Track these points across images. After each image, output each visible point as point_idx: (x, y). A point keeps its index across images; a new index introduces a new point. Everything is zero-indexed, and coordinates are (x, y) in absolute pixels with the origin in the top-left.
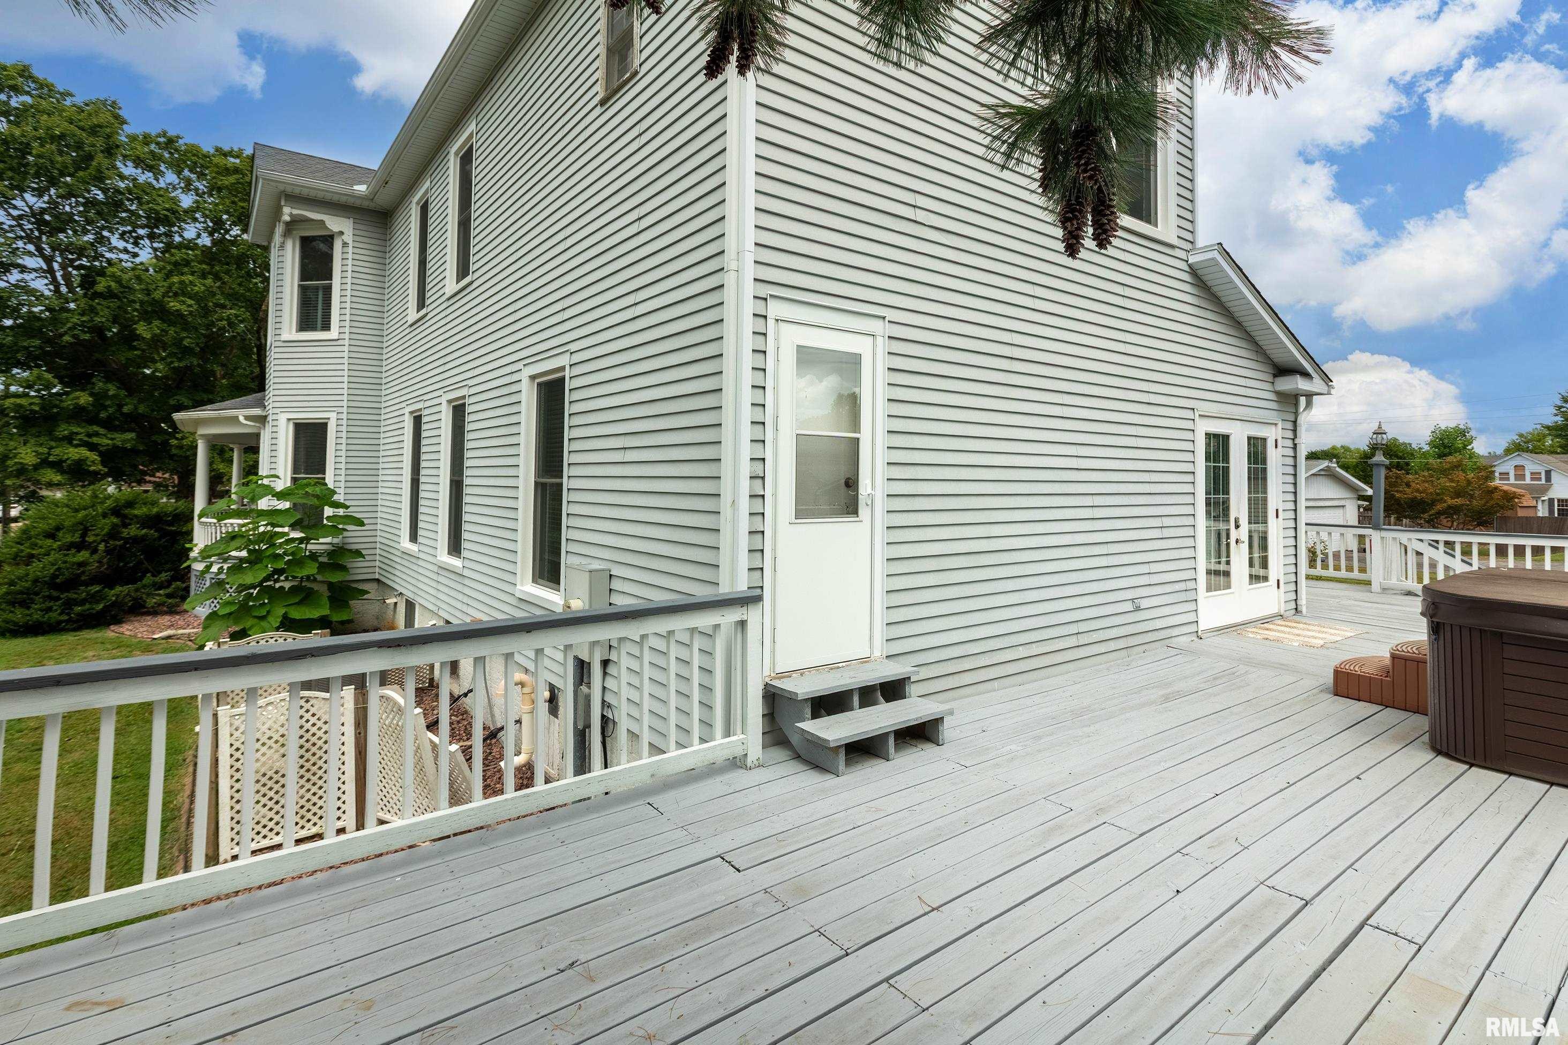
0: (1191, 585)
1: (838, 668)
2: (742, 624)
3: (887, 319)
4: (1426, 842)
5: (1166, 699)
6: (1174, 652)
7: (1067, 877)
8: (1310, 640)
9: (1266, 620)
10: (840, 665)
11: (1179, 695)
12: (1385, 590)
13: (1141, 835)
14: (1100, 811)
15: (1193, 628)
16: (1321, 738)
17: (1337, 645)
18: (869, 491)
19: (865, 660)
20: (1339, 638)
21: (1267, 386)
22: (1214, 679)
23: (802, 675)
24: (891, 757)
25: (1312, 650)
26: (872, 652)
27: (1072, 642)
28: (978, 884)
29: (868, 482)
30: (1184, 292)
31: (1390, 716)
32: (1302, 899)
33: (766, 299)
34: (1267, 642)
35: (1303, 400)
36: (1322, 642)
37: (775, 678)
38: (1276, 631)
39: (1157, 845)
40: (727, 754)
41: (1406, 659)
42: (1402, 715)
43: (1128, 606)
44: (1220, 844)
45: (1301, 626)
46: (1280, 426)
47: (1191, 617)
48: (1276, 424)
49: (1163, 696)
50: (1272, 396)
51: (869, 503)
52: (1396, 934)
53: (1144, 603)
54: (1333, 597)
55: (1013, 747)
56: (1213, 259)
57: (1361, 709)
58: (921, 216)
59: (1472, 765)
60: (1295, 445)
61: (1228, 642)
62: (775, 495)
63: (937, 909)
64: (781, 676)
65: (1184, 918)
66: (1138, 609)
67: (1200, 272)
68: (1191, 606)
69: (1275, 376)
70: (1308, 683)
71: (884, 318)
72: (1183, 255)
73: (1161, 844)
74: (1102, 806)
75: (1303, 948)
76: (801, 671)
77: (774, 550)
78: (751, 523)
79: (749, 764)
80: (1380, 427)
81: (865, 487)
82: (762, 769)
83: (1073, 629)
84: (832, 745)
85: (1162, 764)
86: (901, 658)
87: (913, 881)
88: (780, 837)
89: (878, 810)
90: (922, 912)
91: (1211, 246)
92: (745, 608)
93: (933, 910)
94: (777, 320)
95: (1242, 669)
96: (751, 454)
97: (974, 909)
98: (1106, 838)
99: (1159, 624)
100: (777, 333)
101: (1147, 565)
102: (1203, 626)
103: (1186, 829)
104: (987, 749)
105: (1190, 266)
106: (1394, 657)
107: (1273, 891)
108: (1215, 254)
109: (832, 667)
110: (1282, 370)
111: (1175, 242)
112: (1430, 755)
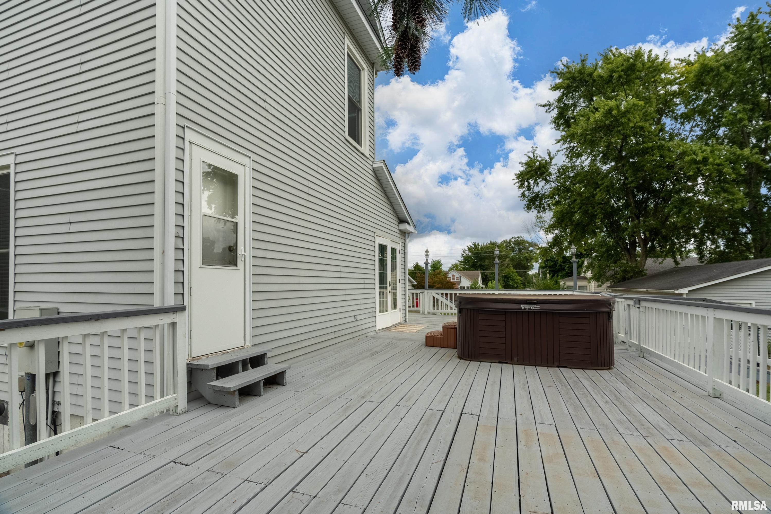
0: (374, 310)
1: (228, 352)
2: (173, 325)
3: (252, 159)
4: (468, 385)
5: (372, 354)
6: (370, 338)
7: (358, 425)
8: (413, 330)
9: (396, 325)
10: (229, 351)
11: (376, 353)
12: (429, 313)
13: (381, 403)
14: (363, 398)
15: (374, 329)
16: (427, 360)
17: (420, 331)
18: (243, 253)
19: (242, 348)
20: (420, 329)
21: (396, 227)
22: (387, 346)
23: (207, 357)
24: (262, 394)
25: (413, 333)
26: (245, 343)
27: (332, 336)
28: (321, 437)
29: (243, 248)
30: (371, 179)
31: (443, 350)
32: (441, 411)
33: (184, 128)
34: (399, 332)
35: (407, 234)
36: (416, 331)
37: (192, 360)
38: (401, 328)
39: (388, 405)
40: (163, 407)
41: (447, 328)
42: (447, 349)
43: (353, 319)
44: (409, 400)
45: (408, 326)
46: (400, 244)
47: (373, 324)
48: (399, 243)
49: (371, 354)
50: (398, 231)
51: (243, 260)
52: (471, 414)
53: (359, 318)
54: (414, 317)
55: (318, 381)
56: (382, 167)
57: (435, 350)
58: (268, 107)
59: (470, 361)
60: (405, 253)
61: (386, 333)
62: (190, 249)
63: (306, 452)
64: (195, 358)
65: (407, 427)
66: (356, 320)
67: (376, 172)
68: (373, 319)
69: (399, 223)
70: (417, 344)
71: (250, 157)
72: (370, 163)
73: (389, 405)
74: (363, 396)
75: (448, 426)
76: (207, 356)
77: (190, 283)
78: (176, 265)
79: (179, 411)
80: (427, 250)
81: (241, 250)
82: (188, 414)
83: (333, 330)
84: (232, 390)
85: (379, 377)
86: (260, 345)
87: (291, 444)
88: (209, 443)
89: (261, 418)
90: (300, 456)
91: (381, 161)
92: (175, 314)
93: (304, 453)
94: (191, 143)
95: (395, 341)
96: (176, 222)
97: (324, 448)
98: (369, 407)
99: (364, 327)
100: (191, 150)
101: (359, 300)
102: (378, 328)
103: (396, 397)
104: (307, 383)
105: (373, 168)
106: (444, 328)
107: (431, 411)
108: (382, 165)
109: (224, 352)
110: (402, 221)
111: (368, 156)
112: (459, 360)
